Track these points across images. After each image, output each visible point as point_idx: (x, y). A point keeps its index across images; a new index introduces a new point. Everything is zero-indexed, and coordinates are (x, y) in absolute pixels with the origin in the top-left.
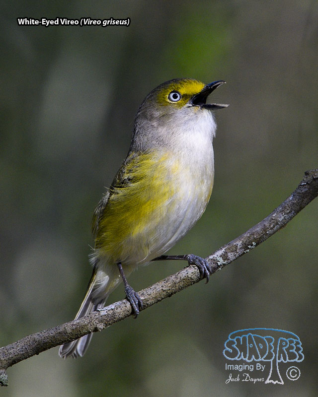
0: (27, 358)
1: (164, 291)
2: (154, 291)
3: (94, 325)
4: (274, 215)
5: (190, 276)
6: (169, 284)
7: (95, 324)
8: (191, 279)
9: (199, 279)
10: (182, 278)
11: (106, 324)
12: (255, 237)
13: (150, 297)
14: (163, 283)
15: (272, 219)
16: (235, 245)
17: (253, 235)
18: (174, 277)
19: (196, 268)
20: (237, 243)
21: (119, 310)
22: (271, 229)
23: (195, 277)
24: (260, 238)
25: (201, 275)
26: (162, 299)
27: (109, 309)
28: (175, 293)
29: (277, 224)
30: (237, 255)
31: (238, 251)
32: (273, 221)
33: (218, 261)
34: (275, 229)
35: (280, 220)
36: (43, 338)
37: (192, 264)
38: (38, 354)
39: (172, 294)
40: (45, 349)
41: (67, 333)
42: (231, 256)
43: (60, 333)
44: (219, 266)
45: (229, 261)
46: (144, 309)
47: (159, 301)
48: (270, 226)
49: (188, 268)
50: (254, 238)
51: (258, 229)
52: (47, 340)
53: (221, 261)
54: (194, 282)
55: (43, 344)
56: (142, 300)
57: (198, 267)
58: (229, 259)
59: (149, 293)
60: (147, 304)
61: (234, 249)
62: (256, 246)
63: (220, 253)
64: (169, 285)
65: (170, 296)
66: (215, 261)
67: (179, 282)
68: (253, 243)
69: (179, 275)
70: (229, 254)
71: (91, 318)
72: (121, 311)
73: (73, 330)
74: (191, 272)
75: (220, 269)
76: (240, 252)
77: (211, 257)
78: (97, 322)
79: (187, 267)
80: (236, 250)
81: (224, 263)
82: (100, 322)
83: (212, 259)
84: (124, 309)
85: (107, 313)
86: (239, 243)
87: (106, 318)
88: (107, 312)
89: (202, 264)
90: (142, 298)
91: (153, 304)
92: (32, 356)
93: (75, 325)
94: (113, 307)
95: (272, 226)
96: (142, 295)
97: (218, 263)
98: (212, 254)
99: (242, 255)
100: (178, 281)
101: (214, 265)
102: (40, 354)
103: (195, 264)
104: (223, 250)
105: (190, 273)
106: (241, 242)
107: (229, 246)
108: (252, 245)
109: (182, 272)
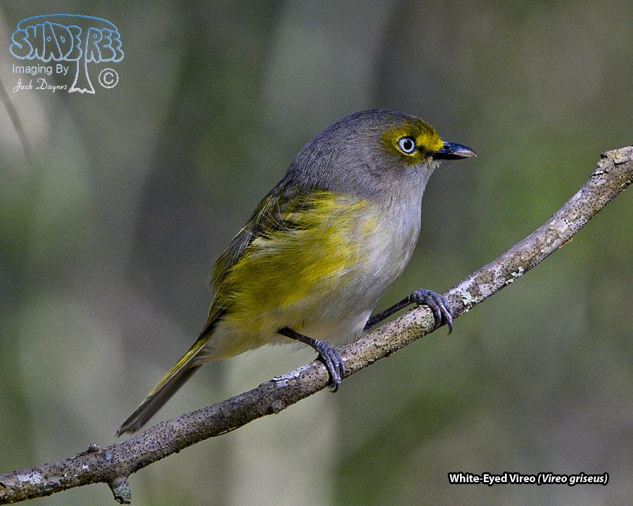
0: (161, 458)
1: (378, 347)
2: (362, 348)
3: (266, 403)
4: (552, 223)
5: (419, 323)
6: (387, 336)
7: (268, 402)
8: (422, 327)
9: (435, 328)
10: (406, 326)
11: (286, 402)
12: (522, 258)
13: (356, 357)
14: (376, 334)
15: (550, 230)
16: (490, 272)
17: (520, 255)
18: (393, 324)
19: (429, 309)
20: (494, 268)
21: (306, 379)
22: (548, 245)
23: (427, 325)
24: (530, 260)
25: (436, 321)
26: (376, 360)
27: (291, 377)
28: (396, 350)
29: (557, 237)
30: (494, 288)
31: (495, 281)
32: (550, 232)
33: (464, 298)
34: (554, 245)
35: (563, 230)
36: (186, 426)
37: (422, 304)
38: (178, 452)
39: (391, 352)
40: (189, 444)
41: (224, 417)
42: (485, 290)
43: (212, 417)
44: (465, 306)
45: (481, 298)
46: (348, 376)
47: (370, 363)
48: (546, 240)
49: (415, 310)
50: (521, 260)
51: (527, 246)
52: (191, 430)
53: (469, 299)
54: (426, 333)
55: (187, 435)
56: (344, 362)
57: (432, 309)
58: (481, 295)
59: (354, 351)
60: (352, 369)
61: (490, 278)
62: (524, 273)
63: (467, 284)
64: (387, 338)
65: (387, 355)
66: (458, 297)
67: (402, 333)
68: (520, 268)
69: (401, 321)
70: (481, 287)
71: (262, 392)
72: (310, 380)
73: (234, 412)
74: (421, 316)
75: (467, 311)
76: (499, 282)
77: (452, 292)
78: (271, 398)
79: (415, 308)
80: (492, 281)
81: (473, 301)
82: (276, 399)
83: (454, 296)
84: (313, 377)
85: (287, 385)
86: (497, 269)
87: (286, 393)
88: (287, 382)
89: (437, 303)
90: (344, 359)
91: (360, 369)
92: (168, 454)
93: (236, 404)
94: (297, 375)
95: (549, 241)
96: (342, 354)
97: (464, 300)
98: (454, 287)
99: (502, 287)
100: (399, 331)
101: (457, 305)
102: (181, 451)
103: (427, 304)
104: (472, 280)
105: (418, 318)
106: (500, 267)
107: (481, 274)
108: (518, 272)
109: (407, 316)
